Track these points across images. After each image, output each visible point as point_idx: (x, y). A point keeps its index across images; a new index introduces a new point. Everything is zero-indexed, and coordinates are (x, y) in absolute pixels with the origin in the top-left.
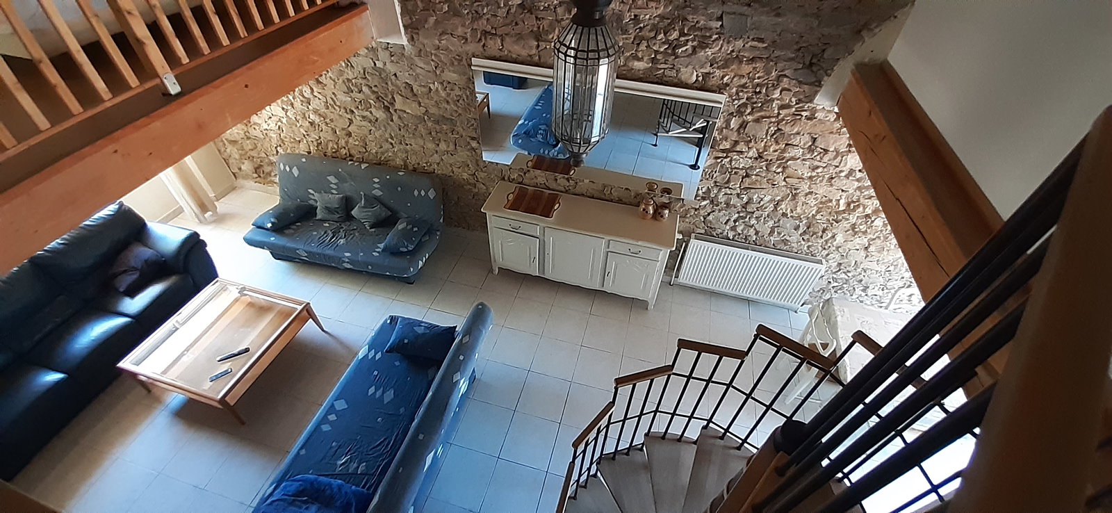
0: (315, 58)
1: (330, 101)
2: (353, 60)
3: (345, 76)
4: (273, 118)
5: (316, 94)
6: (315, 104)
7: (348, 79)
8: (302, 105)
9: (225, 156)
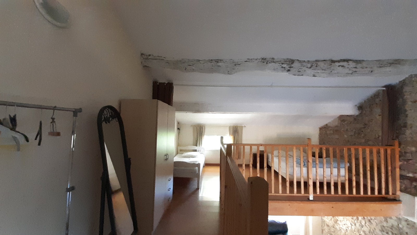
0: (365, 211)
1: (372, 230)
2: (388, 219)
3: (382, 224)
4: (346, 225)
5: (367, 225)
6: (365, 229)
7: (383, 226)
8: (359, 226)
9: (323, 228)
